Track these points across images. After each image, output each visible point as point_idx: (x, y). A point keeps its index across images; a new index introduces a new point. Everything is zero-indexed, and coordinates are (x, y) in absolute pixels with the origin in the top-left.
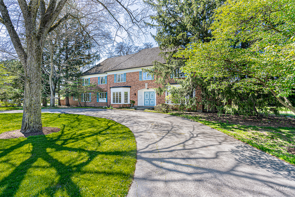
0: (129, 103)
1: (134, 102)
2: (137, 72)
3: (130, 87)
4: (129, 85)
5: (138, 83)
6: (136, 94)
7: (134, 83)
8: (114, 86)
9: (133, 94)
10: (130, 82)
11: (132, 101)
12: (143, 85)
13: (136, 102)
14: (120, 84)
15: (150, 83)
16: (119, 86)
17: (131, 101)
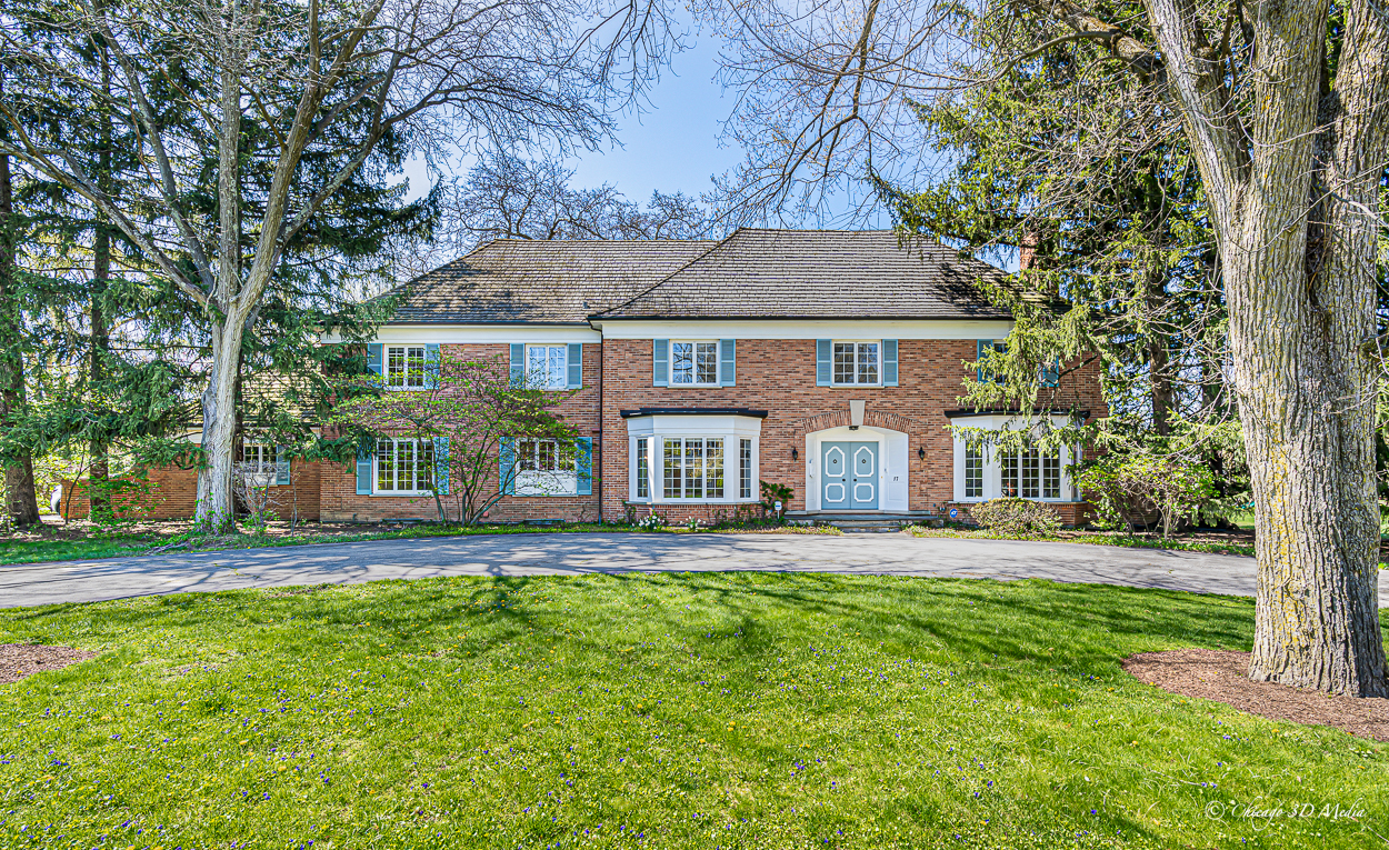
0: (755, 496)
1: (784, 494)
2: (804, 342)
3: (763, 415)
4: (753, 406)
5: (807, 399)
6: (799, 451)
7: (782, 395)
8: (653, 402)
9: (781, 454)
10: (759, 388)
11: (774, 487)
12: (836, 408)
13: (797, 493)
14: (697, 396)
15: (879, 400)
16: (686, 405)
17: (764, 485)
